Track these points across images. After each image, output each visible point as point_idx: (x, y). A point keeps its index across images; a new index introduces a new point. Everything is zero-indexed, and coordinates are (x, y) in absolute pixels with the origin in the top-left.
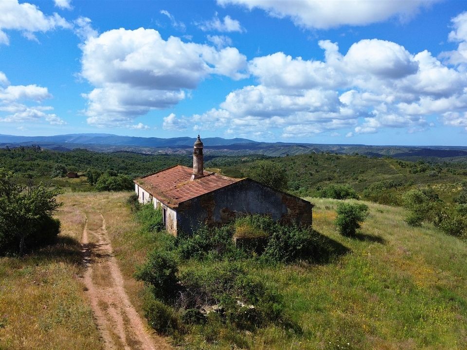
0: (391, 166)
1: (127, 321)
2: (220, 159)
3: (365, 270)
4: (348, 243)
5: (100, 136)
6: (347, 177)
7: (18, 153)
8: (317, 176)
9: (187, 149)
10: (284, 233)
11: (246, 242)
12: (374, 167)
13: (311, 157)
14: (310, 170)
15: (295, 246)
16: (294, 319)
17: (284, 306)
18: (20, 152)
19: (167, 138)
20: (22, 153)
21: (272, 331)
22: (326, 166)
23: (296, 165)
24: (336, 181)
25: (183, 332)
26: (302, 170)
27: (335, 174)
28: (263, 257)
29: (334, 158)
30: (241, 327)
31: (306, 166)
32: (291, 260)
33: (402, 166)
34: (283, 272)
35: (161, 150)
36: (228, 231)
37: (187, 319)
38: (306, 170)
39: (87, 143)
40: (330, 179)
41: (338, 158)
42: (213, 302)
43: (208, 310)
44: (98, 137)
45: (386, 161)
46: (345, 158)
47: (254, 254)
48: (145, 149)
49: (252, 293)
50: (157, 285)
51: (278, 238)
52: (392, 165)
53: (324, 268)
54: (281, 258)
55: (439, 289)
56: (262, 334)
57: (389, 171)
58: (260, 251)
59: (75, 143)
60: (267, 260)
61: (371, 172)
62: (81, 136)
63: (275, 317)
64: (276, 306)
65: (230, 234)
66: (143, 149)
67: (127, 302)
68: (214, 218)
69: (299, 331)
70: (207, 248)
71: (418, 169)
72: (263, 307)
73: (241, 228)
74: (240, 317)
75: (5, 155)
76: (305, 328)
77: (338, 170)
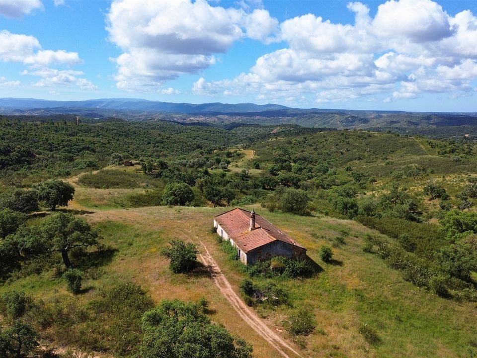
0: (421, 146)
1: (238, 302)
2: (252, 129)
3: (327, 281)
4: (324, 265)
5: (131, 101)
6: (377, 156)
7: (61, 127)
8: (348, 155)
9: (218, 116)
10: (292, 264)
11: (276, 269)
12: (404, 147)
13: (343, 134)
14: (341, 148)
15: (296, 271)
16: (291, 302)
17: (288, 298)
18: (63, 126)
19: (198, 104)
20: (65, 127)
21: (284, 306)
22: (357, 144)
23: (328, 142)
24: (365, 160)
25: (256, 306)
26: (334, 149)
27: (365, 153)
28: (283, 276)
29: (366, 136)
30: (274, 305)
31: (337, 145)
32: (295, 277)
33: (432, 146)
34: (291, 282)
35: (193, 117)
36: (268, 264)
37: (257, 302)
38: (337, 148)
39: (118, 109)
40: (360, 159)
41: (370, 136)
42: (265, 297)
43: (264, 299)
44: (129, 103)
45: (416, 140)
46: (376, 136)
47: (279, 274)
48: (177, 116)
49: (277, 293)
50: (246, 290)
51: (289, 267)
52: (422, 144)
53: (309, 280)
54: (291, 276)
55: (356, 290)
56: (280, 307)
57: (419, 152)
58: (281, 273)
59: (106, 108)
60: (284, 277)
61: (400, 152)
62: (112, 101)
63: (285, 302)
64: (286, 298)
65: (269, 265)
66: (174, 115)
67: (235, 294)
68: (262, 257)
69: (292, 307)
70: (260, 272)
71: (448, 150)
72: (281, 298)
73: (274, 263)
74: (273, 301)
75: (49, 128)
76: (294, 306)
77: (369, 149)
